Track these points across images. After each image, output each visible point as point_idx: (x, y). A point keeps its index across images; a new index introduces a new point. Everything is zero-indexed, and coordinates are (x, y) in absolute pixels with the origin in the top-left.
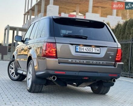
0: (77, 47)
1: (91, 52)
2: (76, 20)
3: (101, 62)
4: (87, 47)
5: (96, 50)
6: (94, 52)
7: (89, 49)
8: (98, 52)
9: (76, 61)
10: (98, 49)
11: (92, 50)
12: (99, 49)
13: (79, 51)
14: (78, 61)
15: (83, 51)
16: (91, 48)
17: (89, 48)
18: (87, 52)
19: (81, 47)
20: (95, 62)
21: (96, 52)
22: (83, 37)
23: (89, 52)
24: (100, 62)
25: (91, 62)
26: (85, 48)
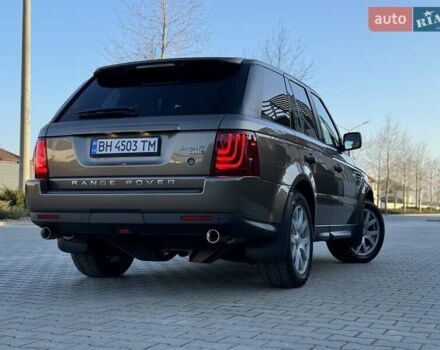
0: (94, 143)
1: (131, 151)
2: (138, 67)
3: (160, 181)
4: (121, 140)
5: (147, 144)
6: (140, 150)
7: (125, 144)
8: (152, 150)
9: (88, 182)
10: (152, 140)
11: (134, 148)
12: (156, 139)
13: (98, 153)
14: (94, 182)
15: (109, 152)
16: (132, 140)
17: (127, 140)
18: (121, 152)
19: (105, 141)
20: (139, 180)
21: (146, 151)
22: (126, 113)
23: (126, 151)
24: (155, 181)
25: (129, 181)
26: (115, 142)
